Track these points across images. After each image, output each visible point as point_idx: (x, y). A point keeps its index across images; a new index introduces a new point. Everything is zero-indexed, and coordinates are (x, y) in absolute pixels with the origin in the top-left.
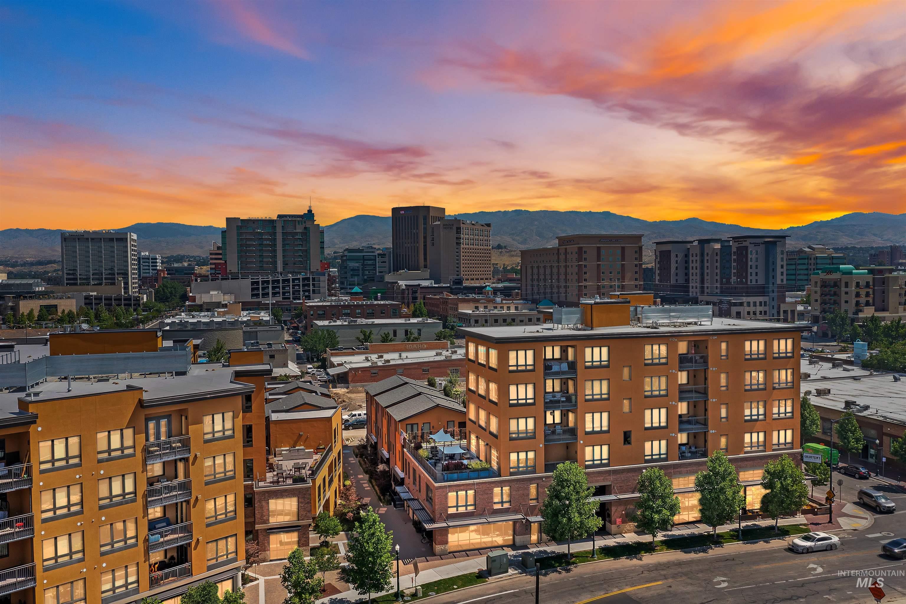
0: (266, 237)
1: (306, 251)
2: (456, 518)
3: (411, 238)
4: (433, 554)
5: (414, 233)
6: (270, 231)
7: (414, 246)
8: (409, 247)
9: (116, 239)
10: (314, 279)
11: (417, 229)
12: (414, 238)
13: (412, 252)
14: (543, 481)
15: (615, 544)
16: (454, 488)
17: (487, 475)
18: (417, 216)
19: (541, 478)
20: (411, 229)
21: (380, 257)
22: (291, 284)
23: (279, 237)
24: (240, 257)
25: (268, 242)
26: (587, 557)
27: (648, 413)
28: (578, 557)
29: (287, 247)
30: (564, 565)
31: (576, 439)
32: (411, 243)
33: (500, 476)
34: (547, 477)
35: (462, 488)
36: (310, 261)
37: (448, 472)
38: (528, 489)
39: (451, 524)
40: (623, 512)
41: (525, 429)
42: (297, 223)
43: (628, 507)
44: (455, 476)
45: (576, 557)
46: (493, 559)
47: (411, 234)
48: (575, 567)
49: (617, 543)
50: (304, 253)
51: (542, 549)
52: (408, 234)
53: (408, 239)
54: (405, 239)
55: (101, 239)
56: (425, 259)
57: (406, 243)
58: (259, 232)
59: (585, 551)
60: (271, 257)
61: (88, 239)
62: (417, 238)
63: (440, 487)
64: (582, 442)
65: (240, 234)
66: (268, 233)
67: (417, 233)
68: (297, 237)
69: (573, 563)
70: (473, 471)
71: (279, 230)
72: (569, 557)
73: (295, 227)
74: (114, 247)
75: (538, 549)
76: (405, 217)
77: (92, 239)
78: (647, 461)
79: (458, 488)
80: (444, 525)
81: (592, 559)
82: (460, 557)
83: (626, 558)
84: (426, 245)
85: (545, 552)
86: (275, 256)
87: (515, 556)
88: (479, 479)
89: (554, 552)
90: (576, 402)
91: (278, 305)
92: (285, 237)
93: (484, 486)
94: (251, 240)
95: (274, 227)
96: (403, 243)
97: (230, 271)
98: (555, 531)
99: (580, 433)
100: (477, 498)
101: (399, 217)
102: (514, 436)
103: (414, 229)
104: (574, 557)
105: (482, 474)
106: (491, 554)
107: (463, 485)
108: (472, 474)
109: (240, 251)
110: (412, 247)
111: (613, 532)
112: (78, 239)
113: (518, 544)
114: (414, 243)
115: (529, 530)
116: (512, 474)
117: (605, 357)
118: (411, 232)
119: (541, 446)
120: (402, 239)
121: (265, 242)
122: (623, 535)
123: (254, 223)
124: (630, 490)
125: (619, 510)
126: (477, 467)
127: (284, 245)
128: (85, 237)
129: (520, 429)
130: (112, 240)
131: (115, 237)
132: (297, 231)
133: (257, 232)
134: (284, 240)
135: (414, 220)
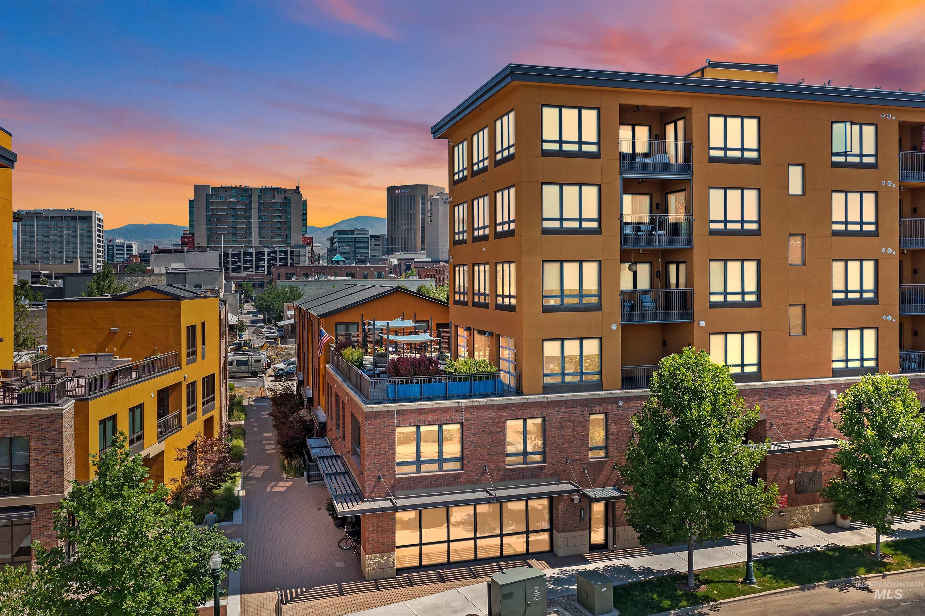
0: (241, 207)
1: (286, 223)
2: (416, 488)
3: (408, 220)
4: (361, 577)
5: (411, 214)
6: (245, 200)
7: (411, 228)
8: (405, 229)
9: (79, 217)
10: (292, 252)
11: (414, 209)
12: (411, 219)
13: (408, 235)
14: (618, 407)
15: (783, 551)
16: (412, 418)
17: (491, 390)
18: (414, 196)
19: (614, 400)
20: (408, 210)
21: (373, 239)
22: (266, 257)
23: (255, 207)
24: (209, 229)
25: (242, 213)
26: (732, 582)
27: (838, 267)
28: (712, 582)
29: (264, 219)
30: (684, 603)
31: (690, 316)
32: (408, 225)
33: (520, 392)
34: (627, 399)
35: (430, 417)
36: (290, 234)
37: (397, 380)
38: (584, 424)
39: (400, 503)
40: (791, 482)
41: (577, 287)
42: (276, 193)
43: (800, 471)
44: (415, 389)
45: (707, 582)
46: (506, 591)
47: (408, 215)
48: (714, 609)
49: (787, 548)
50: (284, 226)
51: (617, 563)
52: (405, 215)
53: (405, 220)
54: (401, 220)
55: (62, 218)
56: (423, 242)
57: (402, 225)
58: (232, 202)
59: (721, 567)
60: (246, 230)
61: (47, 217)
62: (414, 219)
63: (377, 414)
64: (703, 323)
65: (209, 203)
66: (242, 203)
67: (414, 214)
68: (275, 207)
69: (707, 599)
70: (456, 380)
71: (255, 200)
72: (692, 582)
73: (274, 196)
74: (76, 226)
75: (609, 563)
76: (401, 197)
77: (52, 218)
78: (836, 373)
79: (421, 418)
80: (387, 504)
81: (746, 588)
82: (423, 583)
83: (828, 586)
84: (424, 227)
85: (627, 569)
86: (250, 229)
87: (557, 581)
88: (470, 397)
89: (649, 571)
90: (690, 233)
91: (249, 279)
92: (262, 207)
93: (484, 414)
94: (222, 210)
95: (250, 197)
96: (398, 224)
97: (198, 244)
98: (662, 517)
99: (698, 304)
100: (467, 444)
101: (395, 197)
102: (552, 302)
103: (411, 210)
104: (703, 583)
105: (479, 386)
106: (501, 579)
107: (433, 410)
108: (455, 387)
109: (209, 223)
110: (408, 229)
111: (769, 526)
112: (37, 217)
113: (560, 552)
114: (411, 224)
115: (587, 519)
116: (547, 389)
117: (751, 142)
118: (408, 213)
119: (614, 327)
120: (398, 220)
121: (239, 213)
122: (795, 531)
123: (226, 191)
124: (804, 434)
125: (782, 476)
126: (466, 369)
127: (260, 217)
128: (45, 214)
129: (565, 288)
130: (74, 218)
131: (78, 215)
132: (276, 201)
133: (230, 202)
134: (260, 210)
135: (411, 200)
